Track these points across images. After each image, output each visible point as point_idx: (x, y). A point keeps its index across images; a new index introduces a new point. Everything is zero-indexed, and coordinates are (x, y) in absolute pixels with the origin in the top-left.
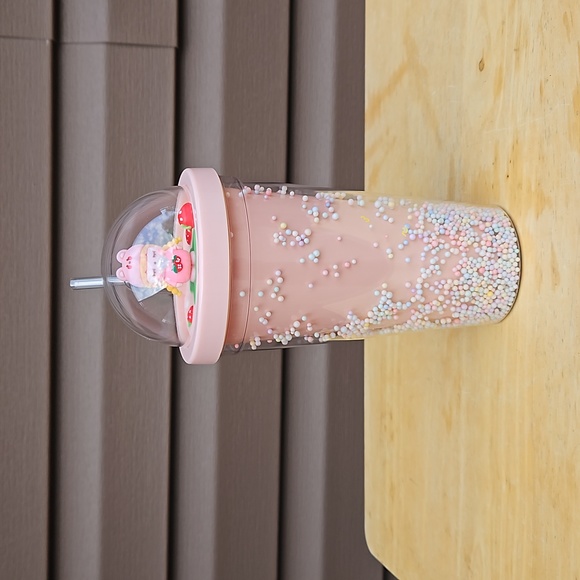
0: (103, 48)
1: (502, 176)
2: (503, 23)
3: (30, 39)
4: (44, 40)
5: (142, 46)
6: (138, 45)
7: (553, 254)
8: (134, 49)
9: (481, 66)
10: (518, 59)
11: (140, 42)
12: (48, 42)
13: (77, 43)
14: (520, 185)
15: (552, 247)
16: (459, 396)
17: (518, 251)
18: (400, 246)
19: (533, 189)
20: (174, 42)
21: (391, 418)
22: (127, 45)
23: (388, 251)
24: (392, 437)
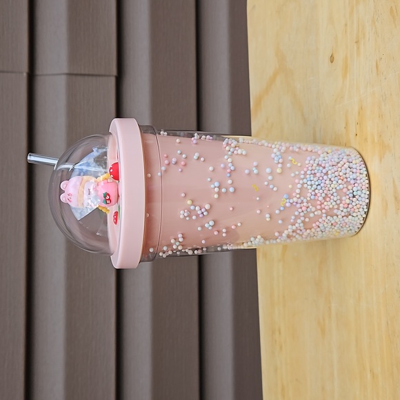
0: (64, 77)
1: (352, 136)
2: (346, 25)
3: (12, 72)
4: (22, 73)
5: (92, 75)
6: (88, 75)
7: (395, 186)
8: (86, 78)
9: (332, 59)
10: (358, 48)
11: (91, 73)
12: (25, 75)
13: (46, 75)
14: (366, 140)
15: (394, 182)
16: (330, 308)
17: (366, 210)
18: (277, 212)
19: (376, 140)
20: (114, 71)
21: (280, 333)
22: (81, 75)
23: (268, 216)
24: (281, 348)
